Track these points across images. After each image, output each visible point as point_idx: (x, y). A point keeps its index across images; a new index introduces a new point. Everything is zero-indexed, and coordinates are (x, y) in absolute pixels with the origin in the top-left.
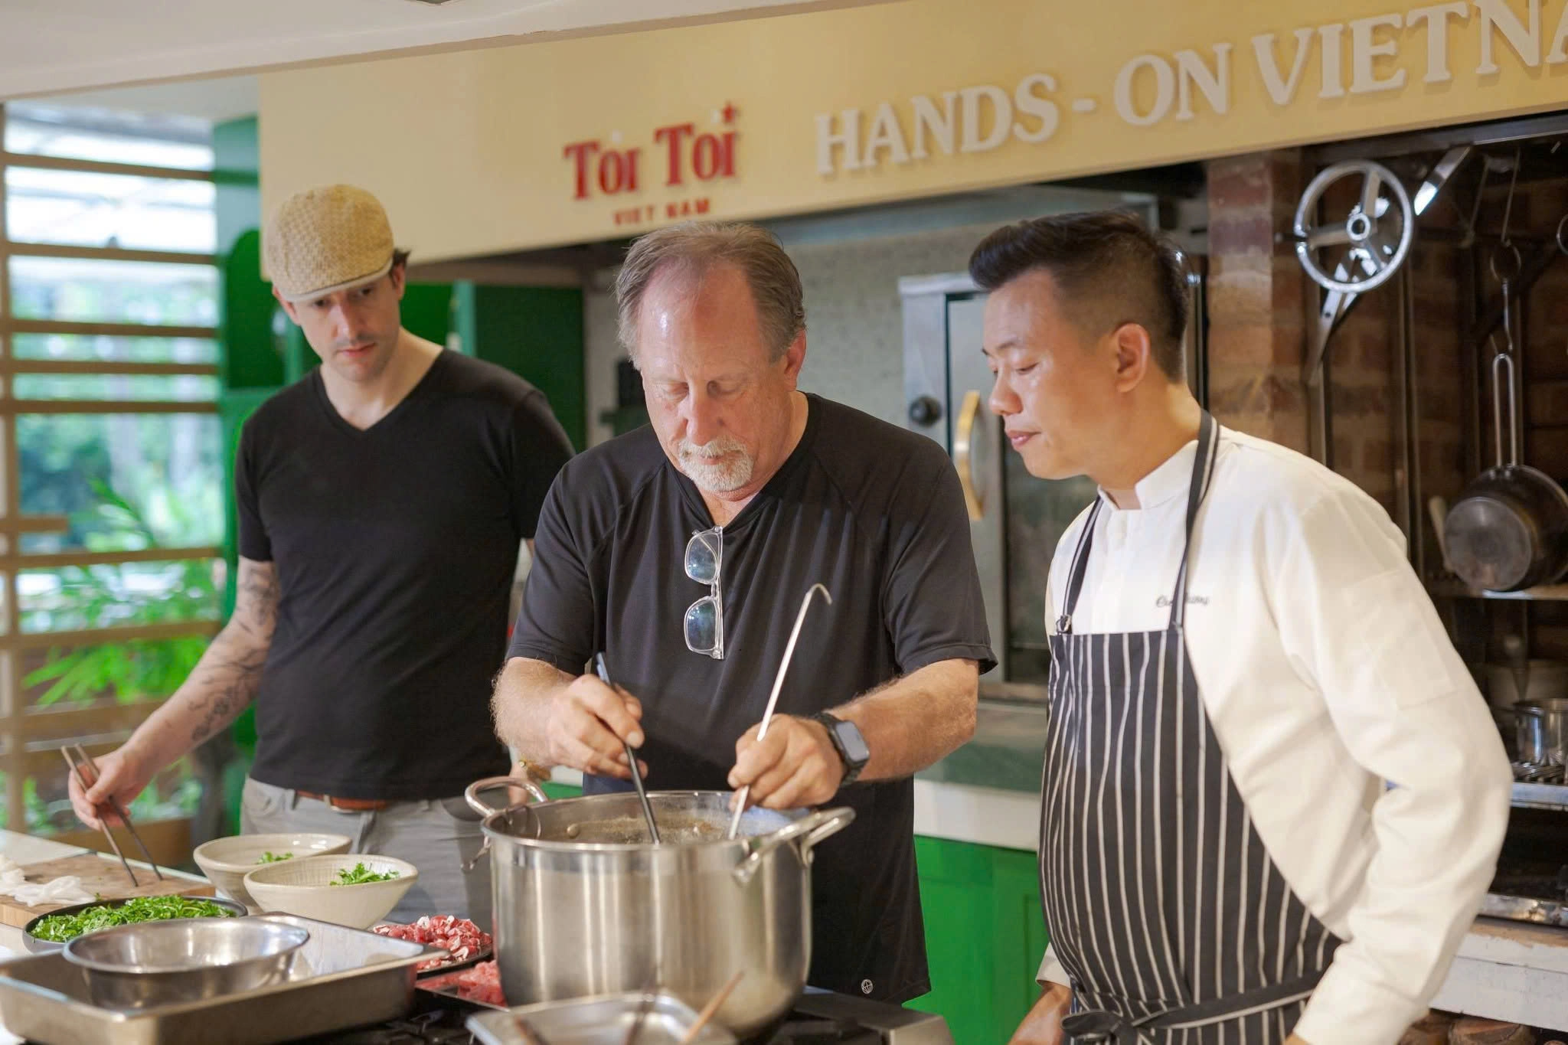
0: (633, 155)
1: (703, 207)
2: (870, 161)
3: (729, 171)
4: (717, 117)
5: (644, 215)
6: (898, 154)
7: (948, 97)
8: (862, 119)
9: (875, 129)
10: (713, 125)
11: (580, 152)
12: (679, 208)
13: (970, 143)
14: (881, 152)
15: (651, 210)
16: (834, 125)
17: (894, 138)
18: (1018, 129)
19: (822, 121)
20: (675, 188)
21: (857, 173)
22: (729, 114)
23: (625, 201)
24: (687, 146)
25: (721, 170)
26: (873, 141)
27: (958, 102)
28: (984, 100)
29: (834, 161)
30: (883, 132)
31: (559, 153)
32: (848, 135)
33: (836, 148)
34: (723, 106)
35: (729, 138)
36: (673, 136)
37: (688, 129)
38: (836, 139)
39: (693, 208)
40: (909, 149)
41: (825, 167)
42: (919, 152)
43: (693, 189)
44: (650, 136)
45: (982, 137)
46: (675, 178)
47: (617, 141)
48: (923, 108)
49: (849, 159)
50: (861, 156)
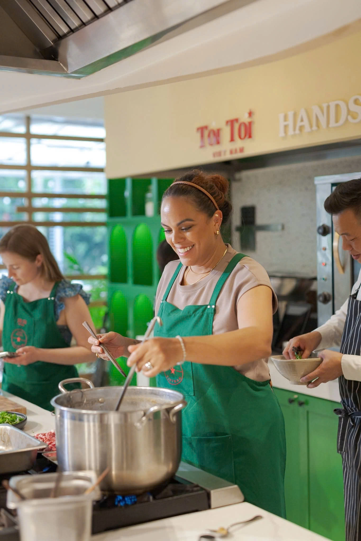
0: (219, 130)
1: (242, 150)
2: (297, 131)
3: (250, 137)
4: (247, 115)
5: (222, 153)
6: (307, 129)
7: (325, 106)
8: (295, 115)
9: (299, 119)
10: (245, 118)
11: (202, 129)
12: (234, 151)
13: (332, 124)
14: (301, 128)
15: (225, 152)
16: (286, 118)
17: (306, 123)
18: (349, 118)
19: (281, 116)
20: (233, 143)
21: (294, 136)
22: (250, 114)
23: (217, 148)
24: (236, 126)
25: (247, 136)
26: (299, 124)
27: (328, 107)
28: (337, 106)
29: (286, 132)
30: (302, 120)
31: (195, 130)
32: (290, 122)
33: (286, 127)
34: (248, 111)
35: (250, 123)
36: (232, 123)
37: (237, 120)
38: (286, 123)
39: (238, 150)
40: (311, 126)
41: (282, 134)
42: (315, 128)
43: (239, 143)
44: (224, 123)
45: (337, 121)
46: (232, 140)
47: (214, 126)
48: (316, 110)
49: (291, 132)
50: (294, 130)
